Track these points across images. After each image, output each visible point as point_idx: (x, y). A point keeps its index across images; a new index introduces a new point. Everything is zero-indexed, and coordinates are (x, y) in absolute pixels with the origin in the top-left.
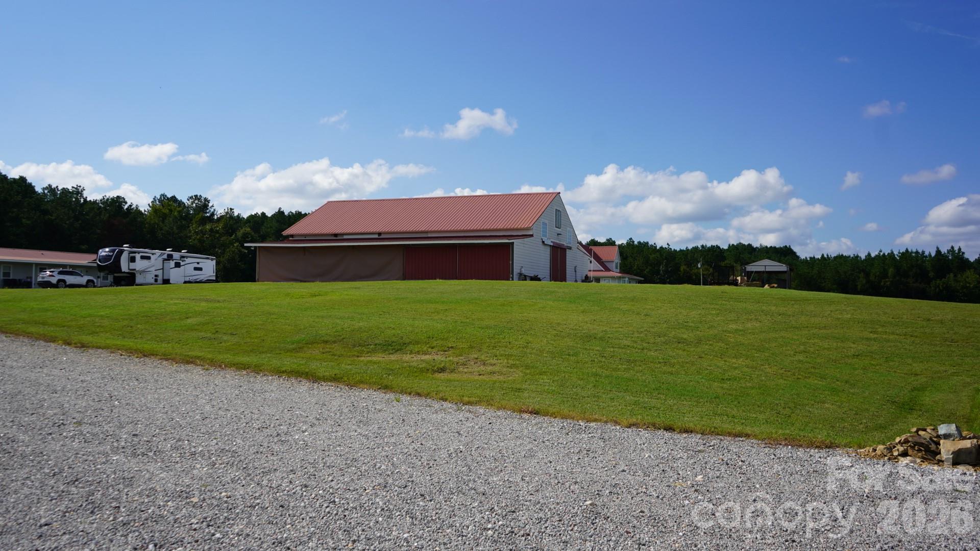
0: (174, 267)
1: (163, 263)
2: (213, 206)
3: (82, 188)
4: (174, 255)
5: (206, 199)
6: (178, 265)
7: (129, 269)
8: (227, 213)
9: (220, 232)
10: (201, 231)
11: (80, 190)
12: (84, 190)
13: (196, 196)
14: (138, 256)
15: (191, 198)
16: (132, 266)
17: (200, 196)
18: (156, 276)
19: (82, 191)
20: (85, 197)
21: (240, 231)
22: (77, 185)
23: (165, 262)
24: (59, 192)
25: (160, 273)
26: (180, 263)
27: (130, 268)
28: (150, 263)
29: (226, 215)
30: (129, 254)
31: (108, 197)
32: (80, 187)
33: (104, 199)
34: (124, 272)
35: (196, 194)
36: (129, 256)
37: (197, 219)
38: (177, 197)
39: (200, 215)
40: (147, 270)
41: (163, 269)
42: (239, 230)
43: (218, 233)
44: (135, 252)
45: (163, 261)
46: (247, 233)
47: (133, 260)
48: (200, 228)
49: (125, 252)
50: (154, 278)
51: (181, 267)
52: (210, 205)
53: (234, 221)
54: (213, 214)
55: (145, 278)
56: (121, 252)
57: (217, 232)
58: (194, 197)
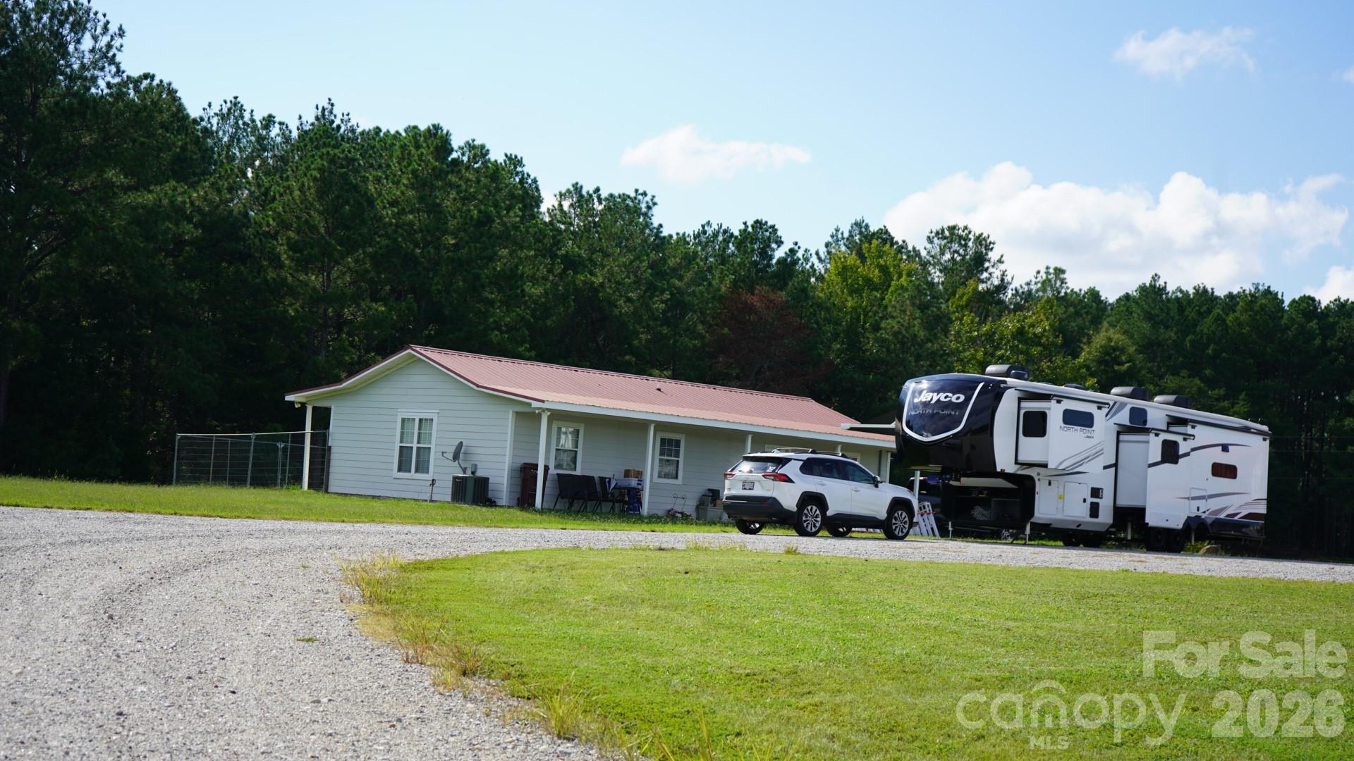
0: (1159, 459)
1: (1118, 442)
2: (1000, 261)
3: (648, 198)
4: (1148, 410)
5: (980, 240)
6: (1170, 454)
7: (1016, 462)
8: (1046, 283)
9: (1044, 340)
10: (990, 336)
11: (643, 206)
12: (655, 204)
13: (952, 229)
14: (1055, 412)
15: (940, 234)
16: (1032, 449)
17: (966, 228)
18: (1096, 492)
19: (649, 208)
20: (656, 225)
21: (1089, 342)
22: (637, 191)
23: (1122, 437)
24: (599, 208)
25: (1105, 481)
26: (1175, 444)
27: (1022, 458)
28: (1091, 442)
29: (1044, 289)
30: (1020, 400)
31: (715, 226)
32: (645, 194)
33: (705, 232)
34: (1003, 475)
35: (952, 224)
36: (1019, 408)
37: (961, 297)
38: (893, 234)
39: (970, 289)
40: (1075, 470)
41: (1116, 465)
42: (1089, 338)
43: (1039, 344)
44: (1046, 397)
45: (1119, 433)
46: (1115, 349)
47: (1034, 425)
48: (985, 329)
49: (1008, 392)
50: (1090, 500)
51: (1181, 461)
52: (993, 256)
53: (1072, 310)
54: (1002, 287)
55: (1061, 497)
56: (995, 393)
57: (1036, 340)
58: (947, 233)
